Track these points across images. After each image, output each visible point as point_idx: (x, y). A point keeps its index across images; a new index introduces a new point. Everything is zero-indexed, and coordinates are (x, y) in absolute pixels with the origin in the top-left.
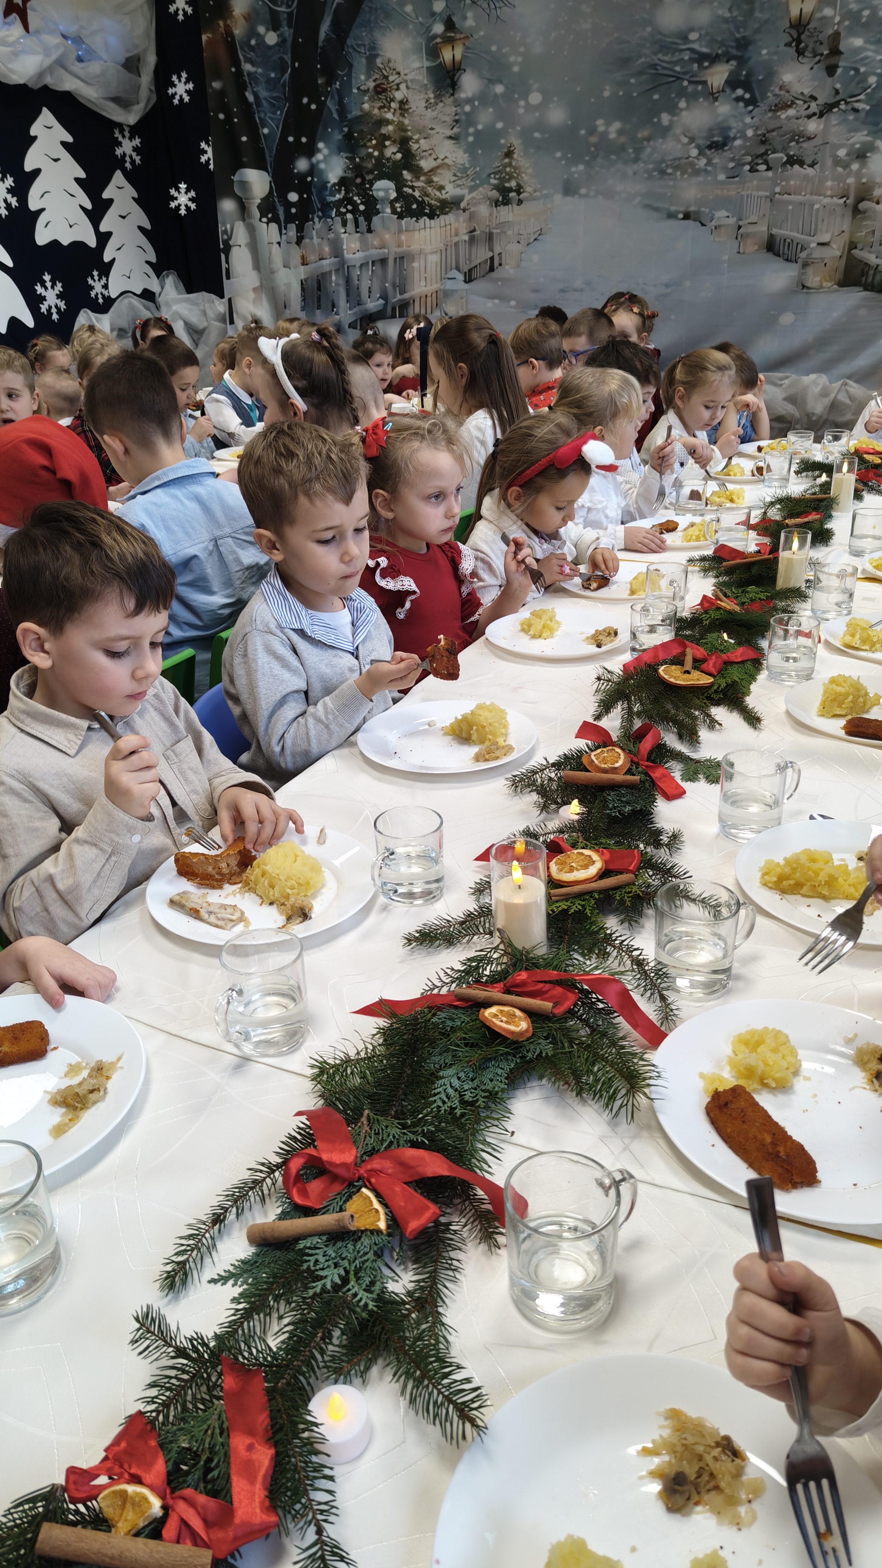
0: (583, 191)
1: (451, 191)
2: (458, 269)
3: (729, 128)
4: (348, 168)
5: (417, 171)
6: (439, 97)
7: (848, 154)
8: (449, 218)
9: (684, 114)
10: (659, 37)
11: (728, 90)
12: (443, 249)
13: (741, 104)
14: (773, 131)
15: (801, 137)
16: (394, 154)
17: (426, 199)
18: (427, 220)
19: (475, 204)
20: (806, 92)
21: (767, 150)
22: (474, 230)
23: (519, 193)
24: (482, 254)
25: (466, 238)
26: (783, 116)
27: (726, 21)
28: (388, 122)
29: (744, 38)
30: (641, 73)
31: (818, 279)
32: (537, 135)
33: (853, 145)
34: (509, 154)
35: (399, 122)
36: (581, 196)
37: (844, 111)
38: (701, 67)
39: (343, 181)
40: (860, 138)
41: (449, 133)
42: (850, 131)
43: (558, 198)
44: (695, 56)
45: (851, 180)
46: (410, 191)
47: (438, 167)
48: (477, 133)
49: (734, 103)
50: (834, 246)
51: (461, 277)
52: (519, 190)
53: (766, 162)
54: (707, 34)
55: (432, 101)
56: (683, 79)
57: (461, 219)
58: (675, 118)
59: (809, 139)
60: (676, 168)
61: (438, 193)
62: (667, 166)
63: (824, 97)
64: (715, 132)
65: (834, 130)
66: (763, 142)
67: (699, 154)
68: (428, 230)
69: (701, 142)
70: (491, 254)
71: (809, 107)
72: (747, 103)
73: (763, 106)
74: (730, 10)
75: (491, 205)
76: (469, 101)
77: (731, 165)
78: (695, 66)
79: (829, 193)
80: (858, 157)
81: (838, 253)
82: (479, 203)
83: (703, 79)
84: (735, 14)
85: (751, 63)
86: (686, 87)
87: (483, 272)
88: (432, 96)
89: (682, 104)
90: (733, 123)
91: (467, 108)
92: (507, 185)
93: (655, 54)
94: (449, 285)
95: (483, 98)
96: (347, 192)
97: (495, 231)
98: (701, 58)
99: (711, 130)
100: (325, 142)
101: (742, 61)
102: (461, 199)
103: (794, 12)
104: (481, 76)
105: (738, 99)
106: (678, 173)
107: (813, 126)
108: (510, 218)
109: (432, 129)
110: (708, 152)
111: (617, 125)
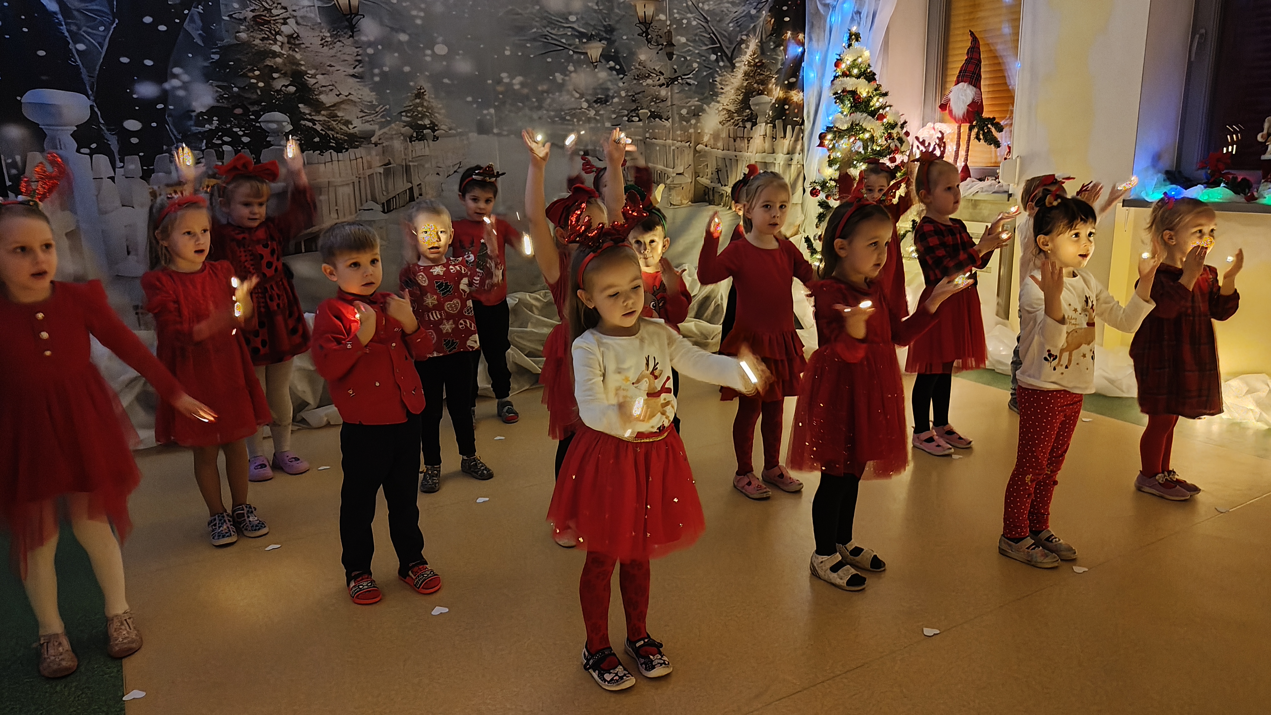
0: (495, 131)
1: (358, 126)
2: (374, 200)
3: (608, 89)
4: (221, 97)
5: (318, 106)
6: (336, 36)
7: (687, 113)
8: (360, 152)
9: (573, 75)
10: (545, 14)
11: (603, 61)
12: (356, 181)
13: (614, 72)
14: (639, 93)
15: (657, 99)
16: (287, 86)
17: (330, 132)
18: (334, 154)
19: (387, 139)
20: (657, 69)
21: (637, 107)
22: (389, 163)
23: (434, 131)
24: (401, 185)
25: (381, 170)
26: (644, 84)
27: (595, 11)
28: (275, 55)
29: (609, 25)
30: (534, 40)
31: (679, 198)
32: (446, 81)
33: (690, 107)
34: (420, 95)
35: (288, 56)
36: (494, 134)
37: (682, 84)
38: (580, 41)
39: (212, 111)
40: (695, 102)
41: (352, 71)
42: (687, 98)
43: (473, 136)
44: (576, 33)
45: (691, 131)
46: (310, 124)
47: (342, 102)
48: (383, 75)
49: (610, 72)
50: (687, 175)
51: (379, 208)
52: (433, 127)
53: (638, 116)
54: (582, 18)
55: (329, 39)
56: (570, 50)
57: (374, 153)
58: (567, 78)
59: (663, 101)
60: (573, 116)
61: (344, 128)
62: (566, 114)
63: (668, 74)
64: (599, 91)
65: (677, 96)
66: (634, 101)
67: (589, 107)
68: (335, 163)
69: (588, 98)
70: (410, 185)
71: (659, 79)
72: (618, 72)
73: (630, 75)
74: (597, 4)
75: (405, 140)
76: (370, 44)
77: (614, 116)
78: (577, 40)
79: (679, 139)
80: (694, 115)
81: (690, 181)
82: (392, 139)
83: (584, 51)
84: (601, 8)
85: (616, 44)
86: (572, 55)
87: (402, 203)
88: (329, 35)
89: (571, 68)
90: (609, 85)
91: (370, 51)
92: (419, 122)
93: (545, 27)
94: (366, 216)
95: (387, 44)
96: (221, 122)
97: (411, 164)
98: (581, 35)
99: (595, 89)
100: (182, 67)
101: (610, 42)
102: (372, 133)
103: (641, 13)
104: (382, 23)
105: (611, 69)
106: (575, 120)
107: (663, 92)
108: (427, 152)
109: (330, 66)
110: (596, 106)
111: (519, 79)
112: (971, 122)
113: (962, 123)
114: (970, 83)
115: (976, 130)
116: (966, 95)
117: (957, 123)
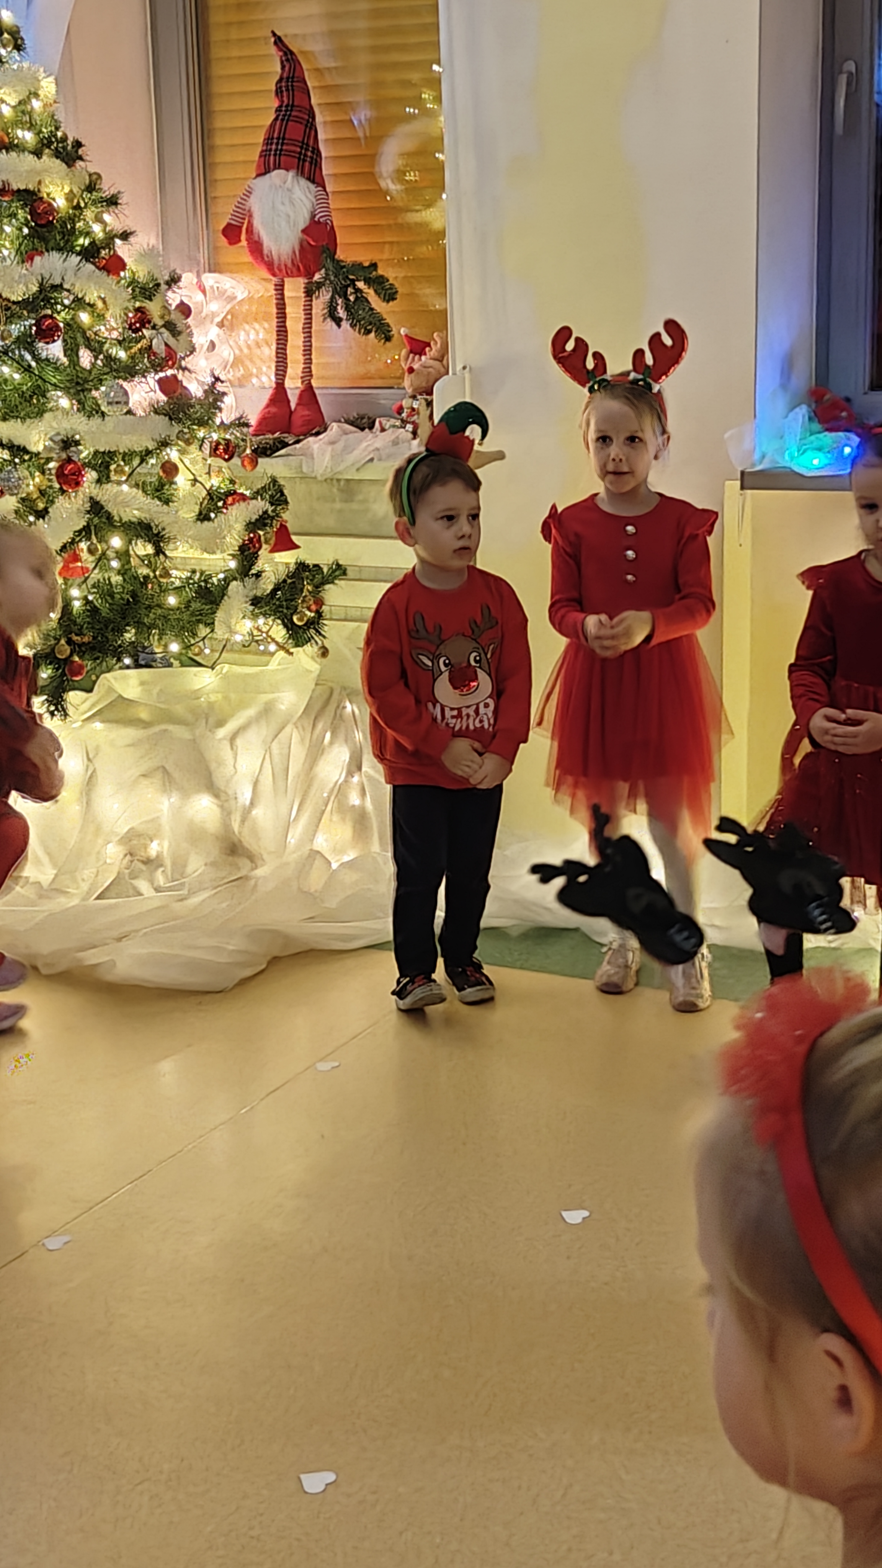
112: (310, 275)
113: (288, 276)
114: (301, 172)
115: (323, 297)
116: (292, 202)
117: (274, 275)
